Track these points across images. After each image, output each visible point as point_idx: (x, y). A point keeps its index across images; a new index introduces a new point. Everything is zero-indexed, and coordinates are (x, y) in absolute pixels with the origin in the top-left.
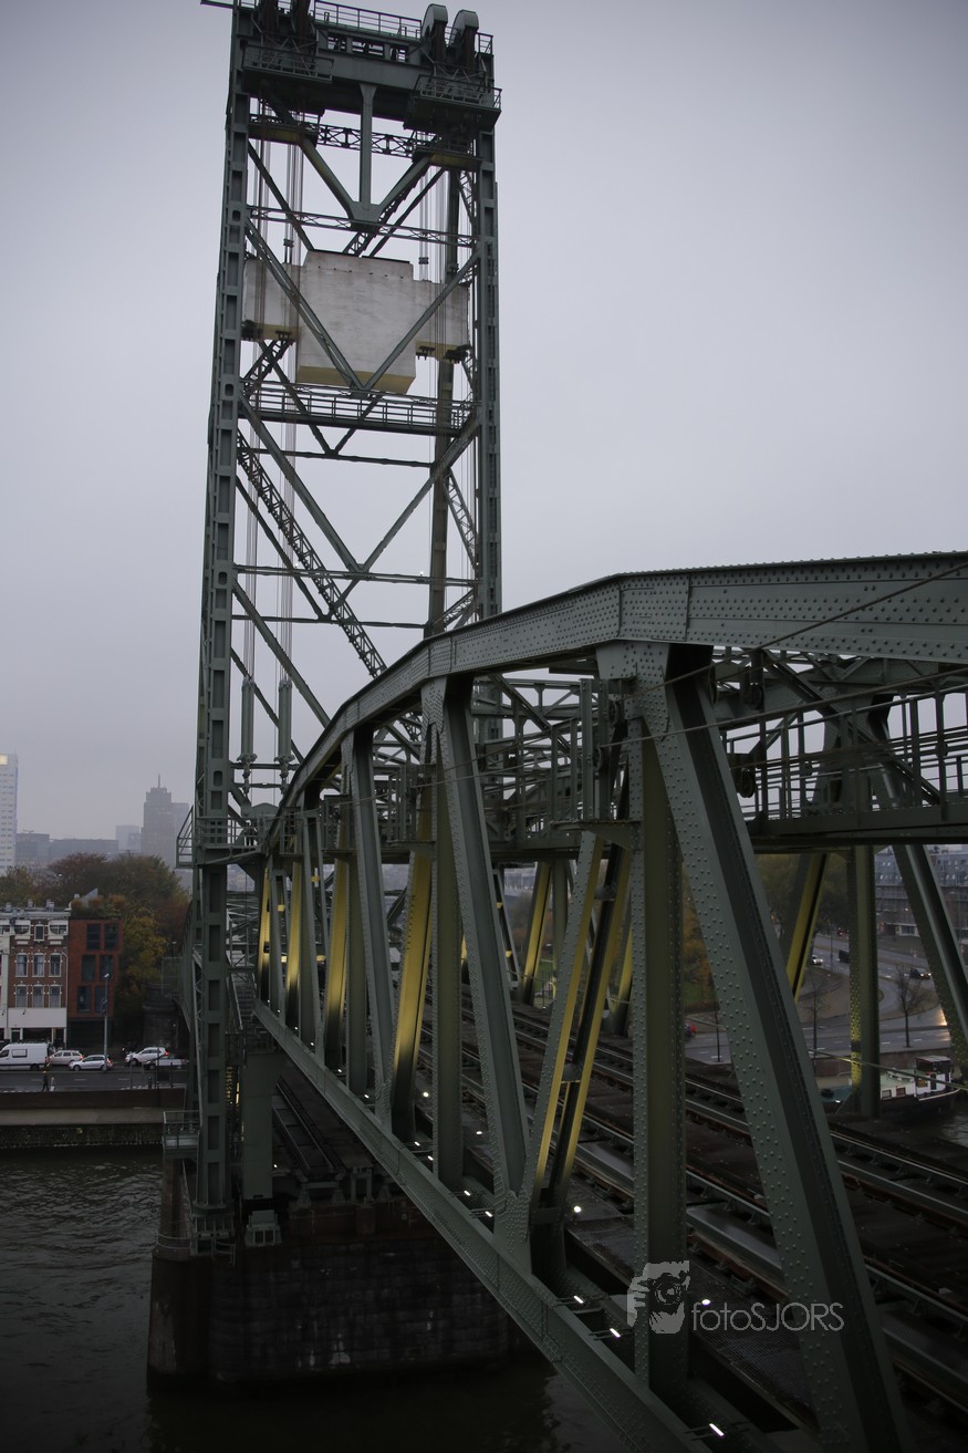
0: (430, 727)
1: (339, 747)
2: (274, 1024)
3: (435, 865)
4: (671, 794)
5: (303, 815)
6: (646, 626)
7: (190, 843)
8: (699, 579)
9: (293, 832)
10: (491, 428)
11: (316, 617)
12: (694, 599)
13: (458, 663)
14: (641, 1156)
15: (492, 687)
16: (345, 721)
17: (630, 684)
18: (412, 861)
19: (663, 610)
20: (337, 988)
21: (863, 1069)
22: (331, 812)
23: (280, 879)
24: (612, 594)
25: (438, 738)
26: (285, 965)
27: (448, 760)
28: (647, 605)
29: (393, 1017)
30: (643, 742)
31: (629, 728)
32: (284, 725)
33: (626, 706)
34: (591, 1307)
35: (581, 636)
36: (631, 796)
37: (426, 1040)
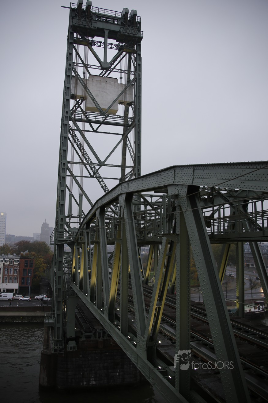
0: (121, 207)
1: (96, 212)
2: (76, 289)
3: (122, 245)
4: (188, 227)
5: (85, 231)
6: (182, 180)
7: (54, 238)
8: (196, 167)
9: (82, 236)
10: (139, 124)
11: (90, 176)
12: (195, 173)
13: (129, 190)
14: (178, 328)
15: (138, 196)
16: (97, 205)
17: (177, 196)
18: (115, 244)
19: (186, 176)
20: (94, 279)
21: (240, 304)
22: (93, 230)
23: (78, 249)
24: (172, 171)
25: (123, 211)
26: (79, 272)
27: (126, 216)
28: (182, 174)
29: (109, 288)
30: (180, 212)
31: (176, 208)
32: (80, 206)
33: (176, 202)
34: (163, 369)
35: (163, 183)
36: (177, 227)
37: (118, 294)
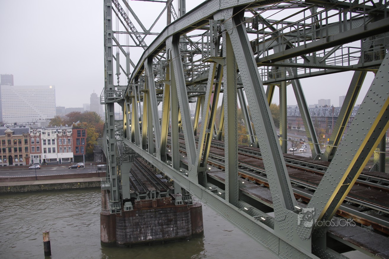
0: (168, 50)
1: (144, 64)
2: (128, 143)
3: (170, 86)
6: (227, 4)
7: (104, 97)
11: (136, 45)
13: (176, 30)
16: (145, 56)
17: (223, 21)
20: (145, 129)
21: (283, 141)
22: (142, 80)
23: (128, 105)
25: (171, 52)
26: (131, 127)
27: (173, 56)
30: (227, 36)
34: (214, 189)
35: (209, 13)
36: (223, 51)
